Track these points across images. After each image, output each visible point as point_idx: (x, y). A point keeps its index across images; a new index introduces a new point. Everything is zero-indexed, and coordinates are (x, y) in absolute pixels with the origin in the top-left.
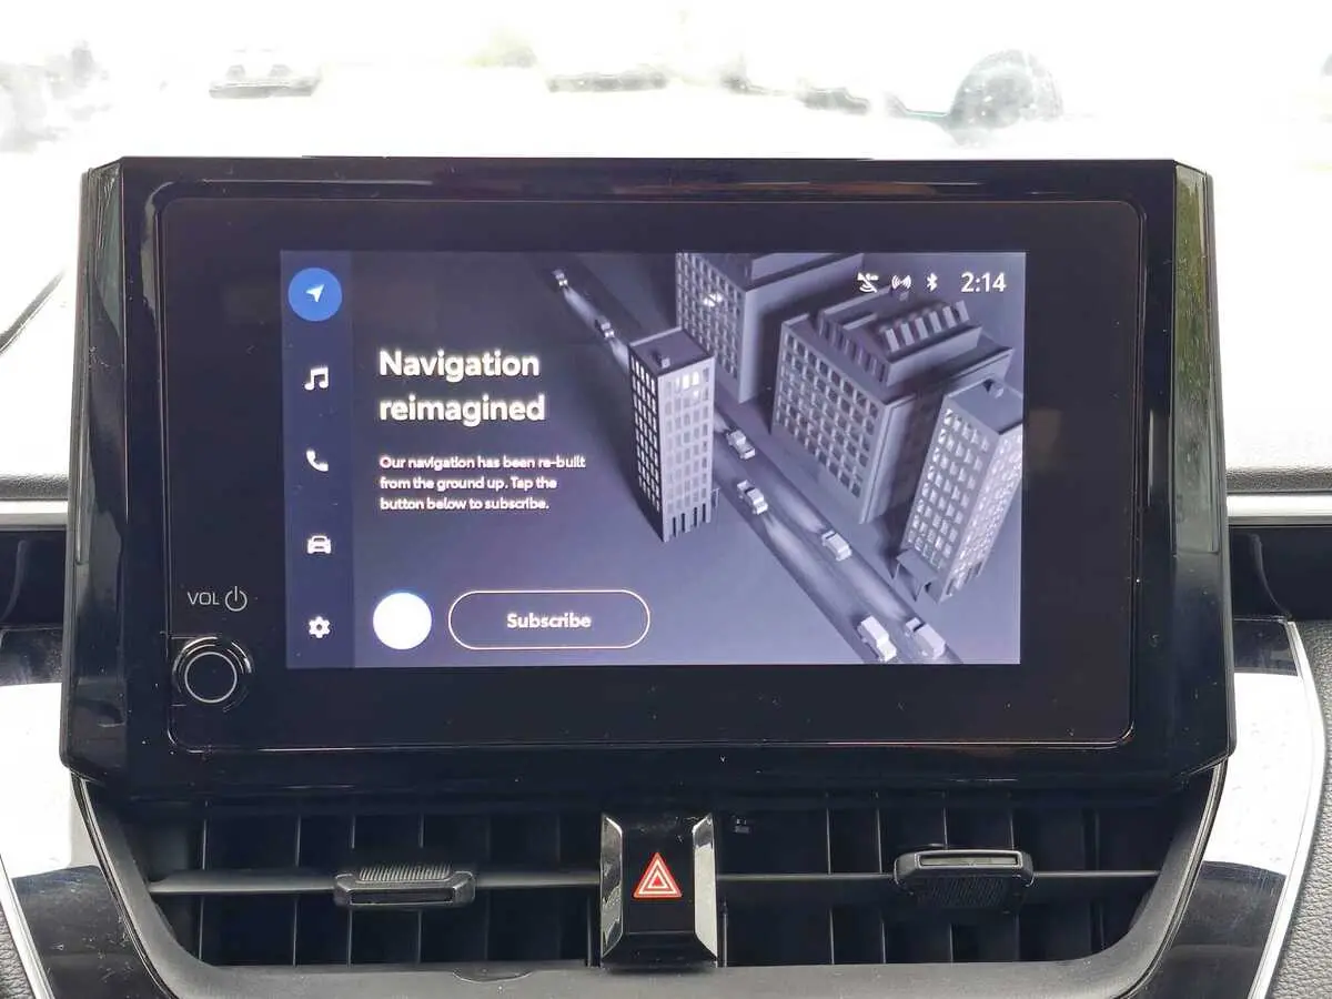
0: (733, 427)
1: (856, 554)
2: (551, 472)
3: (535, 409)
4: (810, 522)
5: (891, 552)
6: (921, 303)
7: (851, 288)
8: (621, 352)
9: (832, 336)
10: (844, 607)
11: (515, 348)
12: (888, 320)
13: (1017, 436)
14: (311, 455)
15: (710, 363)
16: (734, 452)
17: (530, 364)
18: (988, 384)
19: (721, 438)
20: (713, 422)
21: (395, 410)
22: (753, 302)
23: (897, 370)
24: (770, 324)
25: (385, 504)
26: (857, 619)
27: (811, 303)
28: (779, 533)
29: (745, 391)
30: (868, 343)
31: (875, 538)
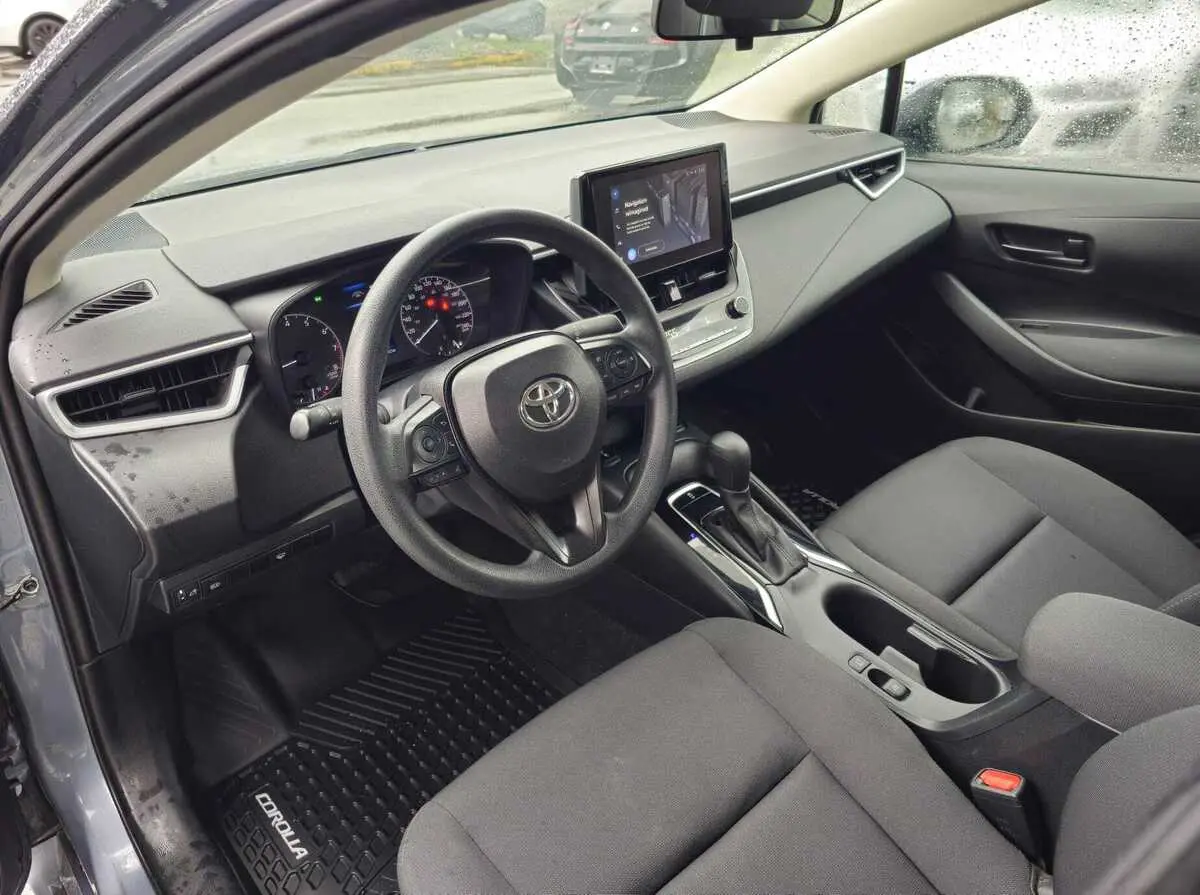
0: (672, 205)
1: (690, 226)
2: (650, 220)
3: (646, 209)
4: (683, 221)
5: (694, 224)
6: (694, 176)
7: (685, 175)
8: (657, 195)
9: (683, 184)
10: (688, 235)
11: (642, 198)
12: (690, 180)
13: (707, 198)
14: (617, 226)
15: (668, 195)
16: (673, 211)
17: (645, 200)
18: (703, 189)
19: (671, 208)
21: (628, 214)
22: (674, 181)
23: (692, 190)
24: (676, 183)
25: (628, 233)
26: (690, 237)
28: (680, 224)
29: (673, 199)
30: (688, 185)
31: (692, 221)
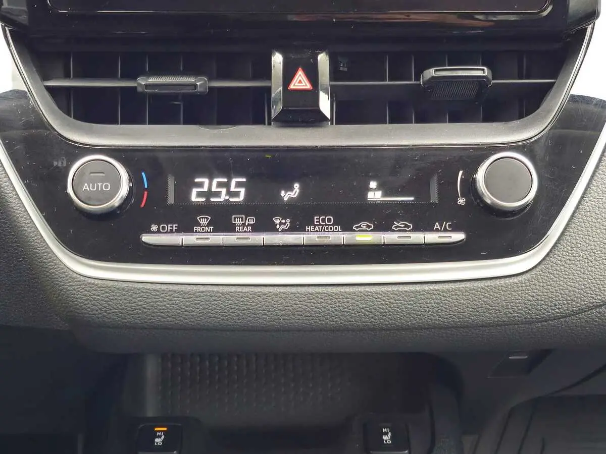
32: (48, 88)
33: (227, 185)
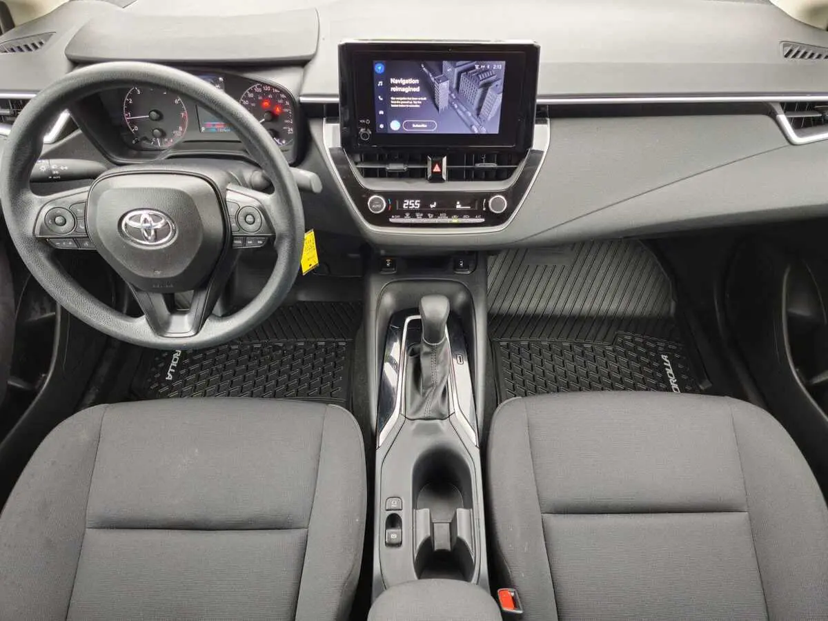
0: (452, 93)
1: (472, 115)
2: (420, 100)
3: (418, 89)
4: (464, 109)
5: (478, 115)
6: (486, 71)
7: (474, 68)
8: (433, 79)
9: (470, 77)
10: (469, 124)
11: (414, 78)
12: (480, 73)
13: (501, 95)
14: (379, 97)
15: (448, 81)
16: (452, 97)
17: (417, 81)
18: (497, 86)
19: (450, 95)
20: (448, 92)
21: (394, 89)
22: (457, 70)
23: (481, 83)
24: (459, 74)
25: (392, 106)
26: (471, 126)
27: (467, 70)
28: (459, 111)
29: (454, 86)
30: (476, 78)
31: (476, 112)
32: (358, 168)
33: (414, 203)
